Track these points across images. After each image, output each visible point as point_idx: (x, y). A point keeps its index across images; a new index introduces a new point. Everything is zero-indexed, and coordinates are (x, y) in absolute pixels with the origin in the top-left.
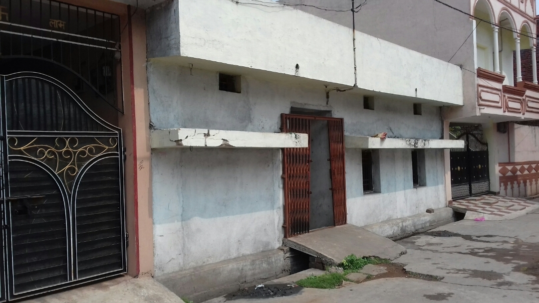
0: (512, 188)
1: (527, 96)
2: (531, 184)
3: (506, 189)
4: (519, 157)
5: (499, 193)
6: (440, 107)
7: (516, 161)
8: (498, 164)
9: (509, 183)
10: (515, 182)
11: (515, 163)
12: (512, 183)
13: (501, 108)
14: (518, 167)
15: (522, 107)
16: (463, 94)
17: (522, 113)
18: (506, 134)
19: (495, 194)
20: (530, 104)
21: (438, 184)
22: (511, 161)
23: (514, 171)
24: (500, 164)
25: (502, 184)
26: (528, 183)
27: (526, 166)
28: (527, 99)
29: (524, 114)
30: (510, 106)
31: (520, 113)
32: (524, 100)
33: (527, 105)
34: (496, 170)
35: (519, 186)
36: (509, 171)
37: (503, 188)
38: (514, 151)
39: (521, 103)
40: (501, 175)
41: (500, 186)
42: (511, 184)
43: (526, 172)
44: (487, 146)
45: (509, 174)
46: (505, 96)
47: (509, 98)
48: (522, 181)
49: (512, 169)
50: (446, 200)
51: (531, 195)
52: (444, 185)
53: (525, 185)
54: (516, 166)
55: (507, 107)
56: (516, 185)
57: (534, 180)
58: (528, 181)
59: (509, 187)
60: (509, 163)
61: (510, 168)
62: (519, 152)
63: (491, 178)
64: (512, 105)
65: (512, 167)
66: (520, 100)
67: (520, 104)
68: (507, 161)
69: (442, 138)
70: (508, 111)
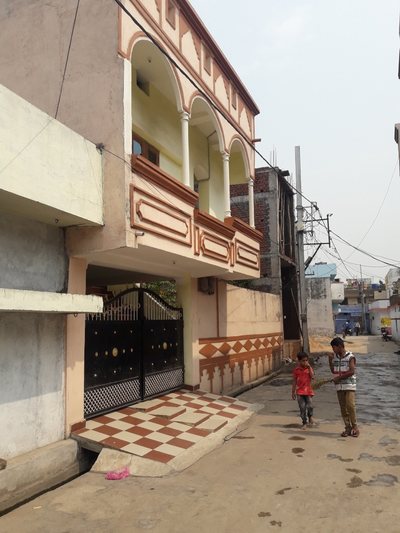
0: (222, 374)
1: (237, 241)
2: (250, 366)
3: (211, 378)
4: (232, 330)
5: (198, 387)
6: (64, 229)
7: (228, 335)
8: (197, 342)
9: (216, 369)
10: (227, 366)
11: (226, 338)
12: (222, 368)
13: (189, 246)
14: (232, 344)
15: (230, 255)
16: (104, 202)
17: (229, 264)
18: (214, 296)
19: (190, 389)
20: (243, 254)
21: (39, 392)
22: (221, 336)
23: (226, 350)
24: (201, 341)
25: (205, 372)
26: (245, 366)
27: (243, 342)
28: (238, 245)
29: (232, 266)
30: (207, 247)
31: (227, 262)
32: (232, 244)
33: (239, 254)
34: (194, 351)
35: (232, 371)
36: (216, 350)
37: (206, 376)
38: (225, 321)
39: (229, 249)
40: (202, 357)
41: (201, 374)
42: (219, 369)
43: (243, 350)
44: (182, 312)
45: (218, 354)
46: (197, 228)
47: (205, 233)
48: (236, 364)
49: (223, 346)
50: (65, 424)
51: (249, 382)
52: (61, 393)
53: (242, 368)
54: (227, 343)
55: (202, 248)
56: (227, 370)
57: (253, 360)
58: (245, 362)
59: (217, 373)
60: (218, 339)
61: (218, 345)
62: (233, 322)
63: (187, 363)
64: (210, 245)
65: (221, 344)
66: (227, 243)
67: (226, 249)
68: (215, 336)
69: (64, 290)
70: (204, 255)
